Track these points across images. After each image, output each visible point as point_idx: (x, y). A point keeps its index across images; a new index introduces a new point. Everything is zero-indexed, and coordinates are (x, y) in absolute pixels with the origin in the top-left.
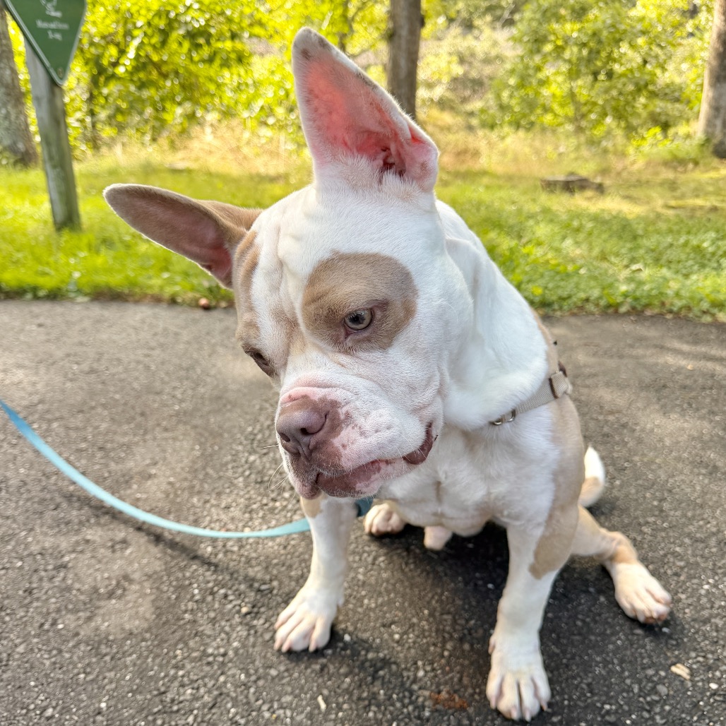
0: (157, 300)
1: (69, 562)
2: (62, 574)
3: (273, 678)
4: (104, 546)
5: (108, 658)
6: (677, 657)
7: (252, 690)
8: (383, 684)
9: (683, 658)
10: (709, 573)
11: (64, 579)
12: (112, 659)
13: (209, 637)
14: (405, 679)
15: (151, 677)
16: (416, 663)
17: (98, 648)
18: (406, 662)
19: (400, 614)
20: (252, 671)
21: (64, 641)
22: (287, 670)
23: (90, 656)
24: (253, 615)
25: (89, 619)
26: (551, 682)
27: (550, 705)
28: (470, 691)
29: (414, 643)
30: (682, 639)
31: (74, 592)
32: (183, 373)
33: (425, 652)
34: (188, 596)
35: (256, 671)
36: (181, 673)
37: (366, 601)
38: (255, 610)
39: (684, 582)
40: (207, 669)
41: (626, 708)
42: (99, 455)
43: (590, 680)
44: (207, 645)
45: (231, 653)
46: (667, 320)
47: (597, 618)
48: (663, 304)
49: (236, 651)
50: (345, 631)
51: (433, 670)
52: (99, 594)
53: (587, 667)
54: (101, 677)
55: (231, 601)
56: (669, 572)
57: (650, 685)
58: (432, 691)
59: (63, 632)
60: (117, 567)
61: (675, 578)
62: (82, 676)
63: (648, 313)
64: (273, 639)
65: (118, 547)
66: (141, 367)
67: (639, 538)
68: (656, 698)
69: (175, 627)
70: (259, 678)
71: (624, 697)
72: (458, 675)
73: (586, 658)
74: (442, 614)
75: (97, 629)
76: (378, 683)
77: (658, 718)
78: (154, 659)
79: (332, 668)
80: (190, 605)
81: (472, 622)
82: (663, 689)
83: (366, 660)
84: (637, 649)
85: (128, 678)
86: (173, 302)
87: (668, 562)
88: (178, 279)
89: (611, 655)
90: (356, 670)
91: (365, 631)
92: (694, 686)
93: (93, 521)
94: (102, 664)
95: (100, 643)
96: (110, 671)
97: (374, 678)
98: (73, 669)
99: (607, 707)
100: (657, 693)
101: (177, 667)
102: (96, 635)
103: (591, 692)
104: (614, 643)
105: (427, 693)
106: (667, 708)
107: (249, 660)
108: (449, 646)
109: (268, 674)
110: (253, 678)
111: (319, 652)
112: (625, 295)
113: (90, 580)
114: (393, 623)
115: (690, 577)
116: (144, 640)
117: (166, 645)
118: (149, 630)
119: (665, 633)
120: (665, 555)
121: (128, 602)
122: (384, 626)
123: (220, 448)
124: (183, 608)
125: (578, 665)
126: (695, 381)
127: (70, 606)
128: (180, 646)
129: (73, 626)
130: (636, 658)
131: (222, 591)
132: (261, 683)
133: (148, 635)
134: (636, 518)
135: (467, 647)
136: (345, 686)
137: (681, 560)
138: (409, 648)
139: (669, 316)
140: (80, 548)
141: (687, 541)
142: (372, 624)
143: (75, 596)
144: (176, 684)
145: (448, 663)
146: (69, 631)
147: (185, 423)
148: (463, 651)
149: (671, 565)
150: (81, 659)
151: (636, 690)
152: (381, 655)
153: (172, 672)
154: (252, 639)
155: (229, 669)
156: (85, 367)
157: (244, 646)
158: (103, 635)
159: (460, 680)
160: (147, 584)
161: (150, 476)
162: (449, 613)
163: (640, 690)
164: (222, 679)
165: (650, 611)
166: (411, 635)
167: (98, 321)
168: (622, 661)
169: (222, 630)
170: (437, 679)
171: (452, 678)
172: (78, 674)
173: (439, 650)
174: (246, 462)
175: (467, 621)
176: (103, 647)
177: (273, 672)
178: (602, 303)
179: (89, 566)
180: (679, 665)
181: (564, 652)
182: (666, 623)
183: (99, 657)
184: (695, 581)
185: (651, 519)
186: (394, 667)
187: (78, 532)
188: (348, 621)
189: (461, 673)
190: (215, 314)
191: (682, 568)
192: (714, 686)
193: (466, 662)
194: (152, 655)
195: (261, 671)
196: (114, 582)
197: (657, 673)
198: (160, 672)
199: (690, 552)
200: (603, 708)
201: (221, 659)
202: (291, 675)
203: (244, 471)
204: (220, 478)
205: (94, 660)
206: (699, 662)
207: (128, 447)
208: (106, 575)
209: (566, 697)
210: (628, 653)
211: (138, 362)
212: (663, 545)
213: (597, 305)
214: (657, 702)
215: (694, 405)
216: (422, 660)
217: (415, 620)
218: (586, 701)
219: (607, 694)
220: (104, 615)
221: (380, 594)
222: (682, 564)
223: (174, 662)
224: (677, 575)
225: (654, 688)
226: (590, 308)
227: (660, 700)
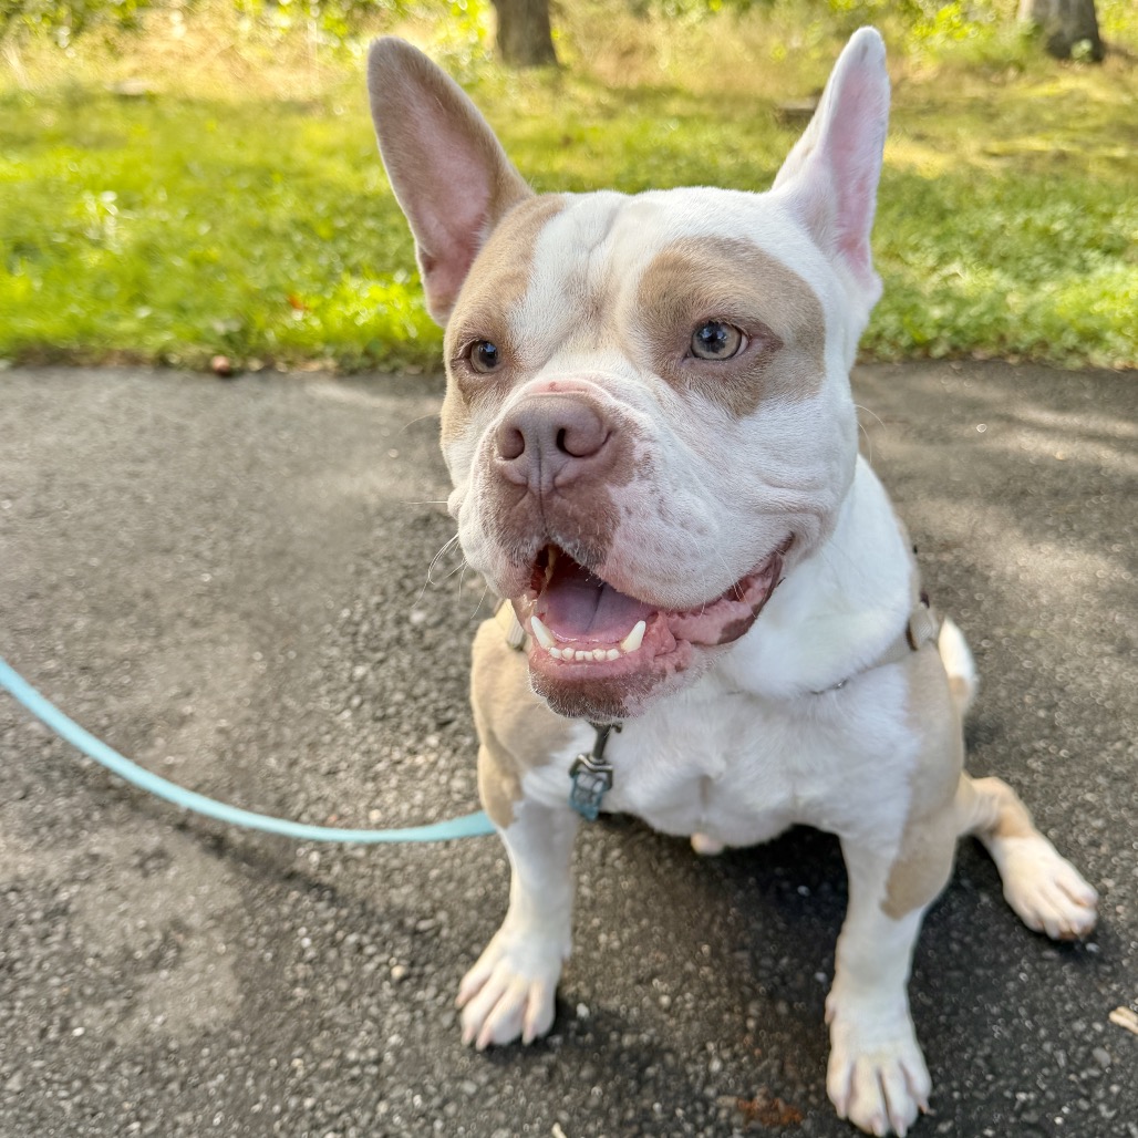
0: (133, 361)
1: (68, 902)
2: (61, 928)
3: (471, 1099)
4: (125, 865)
5: (174, 1086)
6: (1116, 994)
7: (438, 1125)
8: (656, 1091)
9: (1126, 997)
11: (67, 936)
12: (183, 1086)
13: (345, 1028)
14: (692, 1078)
15: (257, 1115)
16: (704, 1048)
17: (153, 1069)
18: (688, 1047)
19: (663, 957)
20: (431, 1089)
21: (91, 1060)
22: (491, 1082)
23: (141, 1085)
24: (414, 980)
25: (127, 1012)
28: (801, 1089)
29: (696, 1008)
30: (1119, 961)
31: (90, 961)
32: (205, 508)
33: (715, 1023)
34: (295, 953)
35: (439, 1086)
36: (309, 1103)
37: (603, 938)
38: (416, 970)
39: (1108, 858)
40: (352, 1090)
41: (1051, 1095)
42: (84, 682)
43: (987, 1050)
44: (344, 1045)
45: (388, 1057)
46: (1011, 367)
47: (982, 935)
48: (1002, 339)
49: (397, 1051)
50: (577, 999)
51: (735, 1056)
52: (136, 962)
53: (979, 1027)
54: (169, 1125)
55: (371, 957)
56: (1082, 840)
57: (1082, 1049)
58: (739, 1097)
59: (86, 1043)
60: (159, 904)
61: (1093, 851)
62: (135, 1126)
63: (979, 355)
64: (456, 1023)
65: (151, 864)
66: (125, 498)
67: (1026, 781)
68: (1095, 1072)
69: (283, 1015)
70: (446, 1102)
71: (1045, 1077)
72: (777, 1062)
73: (975, 1009)
74: (733, 950)
75: (145, 1031)
76: (648, 1091)
77: (1103, 1108)
78: (256, 1079)
79: (566, 1072)
80: (302, 971)
81: (785, 961)
82: (1102, 1055)
83: (621, 1050)
84: (1052, 986)
85: (217, 1121)
86: (162, 363)
87: (1077, 822)
88: (167, 317)
89: (1012, 1000)
90: (608, 1071)
91: (611, 995)
93: (97, 816)
94: (167, 1099)
95: (155, 1057)
96: (184, 1110)
97: (641, 1081)
98: (116, 1113)
99: (1022, 1096)
100: (1095, 1063)
101: (299, 1092)
102: (144, 1044)
103: (992, 1072)
104: (1016, 979)
105: (731, 1101)
106: (1114, 1088)
107: (423, 1068)
108: (753, 1009)
109: (459, 1092)
110: (436, 1101)
111: (540, 1044)
112: (940, 326)
113: (114, 935)
114: (654, 975)
115: (1117, 847)
116: (232, 1044)
117: (272, 1051)
118: (236, 1024)
119: (1091, 954)
120: (1071, 811)
121: (190, 973)
122: (639, 981)
123: (300, 655)
124: (289, 975)
125: (964, 1025)
126: (1072, 480)
127: (89, 991)
128: (298, 1051)
129: (100, 1029)
130: (1053, 1003)
131: (352, 938)
132: (451, 1109)
133: (237, 1035)
134: (1016, 744)
135: (782, 1008)
136: (594, 1102)
137: (1097, 816)
138: (689, 1020)
139: (1013, 360)
140: (83, 874)
141: (1101, 780)
142: (620, 980)
143: (93, 968)
144: (304, 1124)
145: (757, 1042)
146: (95, 1040)
147: (229, 609)
148: (778, 1016)
149: (1082, 826)
150: (126, 1092)
151: (1062, 1062)
152: (645, 1038)
153: (293, 1102)
154: (420, 1028)
155: (393, 1087)
156: (25, 503)
157: (409, 1042)
158: (158, 1043)
159: (782, 1070)
160: (217, 936)
161: (183, 720)
162: (743, 948)
163: (1069, 1059)
164: (382, 1108)
165: (1068, 922)
166: (688, 996)
167: (33, 409)
168: (1032, 1012)
169: (365, 1015)
170: (743, 1074)
171: (767, 1069)
172: (128, 1122)
173: (738, 1018)
174: (351, 679)
175: (776, 959)
176: (162, 1065)
177: (469, 1088)
178: (904, 341)
179: (108, 908)
180: (1121, 1009)
181: (939, 1003)
182: (1092, 936)
183: (159, 1085)
184: (1125, 853)
185: (1040, 744)
186: (669, 1058)
187: (74, 840)
188: (578, 978)
189: (780, 1057)
190: (242, 384)
191: (1101, 831)
193: (787, 1037)
194: (251, 1073)
195: (447, 1086)
196: (158, 936)
197: (1090, 1028)
198: (273, 1105)
199: (1108, 801)
200: (1015, 1100)
201: (373, 1070)
202: (499, 1091)
203: (350, 698)
204: (309, 714)
205: (150, 1092)
207: (133, 662)
208: (141, 923)
209: (955, 1084)
210: (1040, 994)
211: (121, 490)
212: (1064, 792)
213: (894, 344)
214: (1098, 1079)
215: (1075, 526)
216: (714, 1040)
217: (690, 966)
218: (987, 1088)
219: (1018, 1073)
220: (151, 1002)
221: (624, 922)
222: (1099, 823)
223: (292, 1082)
224: (1095, 844)
225: (1089, 1054)
226: (885, 349)
227: (1102, 1075)
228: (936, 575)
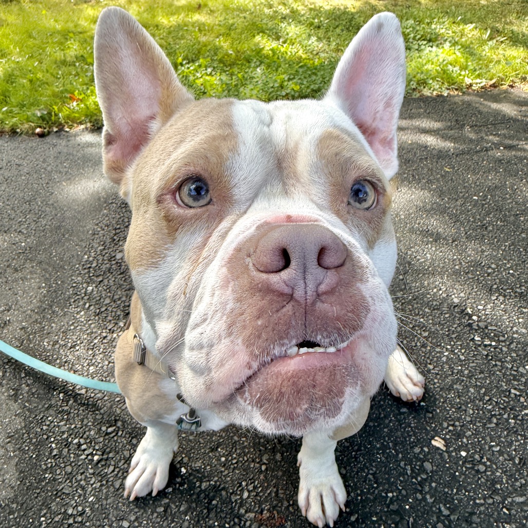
9: (439, 431)
14: (234, 504)
16: (241, 485)
18: (234, 486)
19: (223, 435)
24: (103, 463)
27: (347, 504)
28: (286, 504)
29: (238, 463)
33: (247, 470)
34: (47, 454)
38: (105, 456)
41: (404, 492)
44: (67, 506)
45: (88, 510)
49: (92, 506)
50: (181, 464)
51: (255, 487)
53: (371, 456)
55: (84, 450)
57: (419, 463)
58: (256, 512)
64: (122, 486)
68: (424, 476)
71: (401, 482)
72: (275, 489)
77: (428, 497)
79: (173, 508)
82: (428, 466)
83: (201, 491)
89: (387, 439)
90: (194, 505)
91: (197, 460)
92: (450, 456)
97: (210, 509)
99: (390, 495)
100: (424, 471)
103: (376, 483)
104: (388, 426)
105: (252, 515)
106: (434, 485)
108: (265, 459)
111: (162, 493)
114: (219, 446)
116: (11, 512)
117: (31, 514)
118: (14, 500)
119: (423, 408)
122: (212, 450)
123: (62, 283)
124: (43, 467)
125: (364, 455)
128: (44, 512)
130: (405, 438)
131: (76, 441)
135: (279, 457)
138: (234, 469)
142: (202, 452)
145: (266, 478)
148: (276, 462)
151: (409, 472)
152: (212, 483)
154: (104, 490)
157: (98, 500)
159: (277, 493)
163: (412, 470)
166: (234, 456)
168: (395, 445)
169: (79, 485)
170: (259, 498)
171: (270, 494)
173: (258, 466)
174: (85, 294)
180: (437, 438)
181: (353, 445)
186: (224, 493)
188: (182, 453)
189: (277, 486)
191: (427, 338)
192: (464, 454)
193: (280, 473)
197: (422, 450)
200: (387, 497)
201: (80, 519)
203: (85, 304)
206: (450, 431)
209: (359, 492)
210: (399, 433)
214: (425, 480)
216: (246, 480)
217: (236, 438)
218: (374, 492)
219: (388, 480)
225: (422, 466)
227: (427, 478)
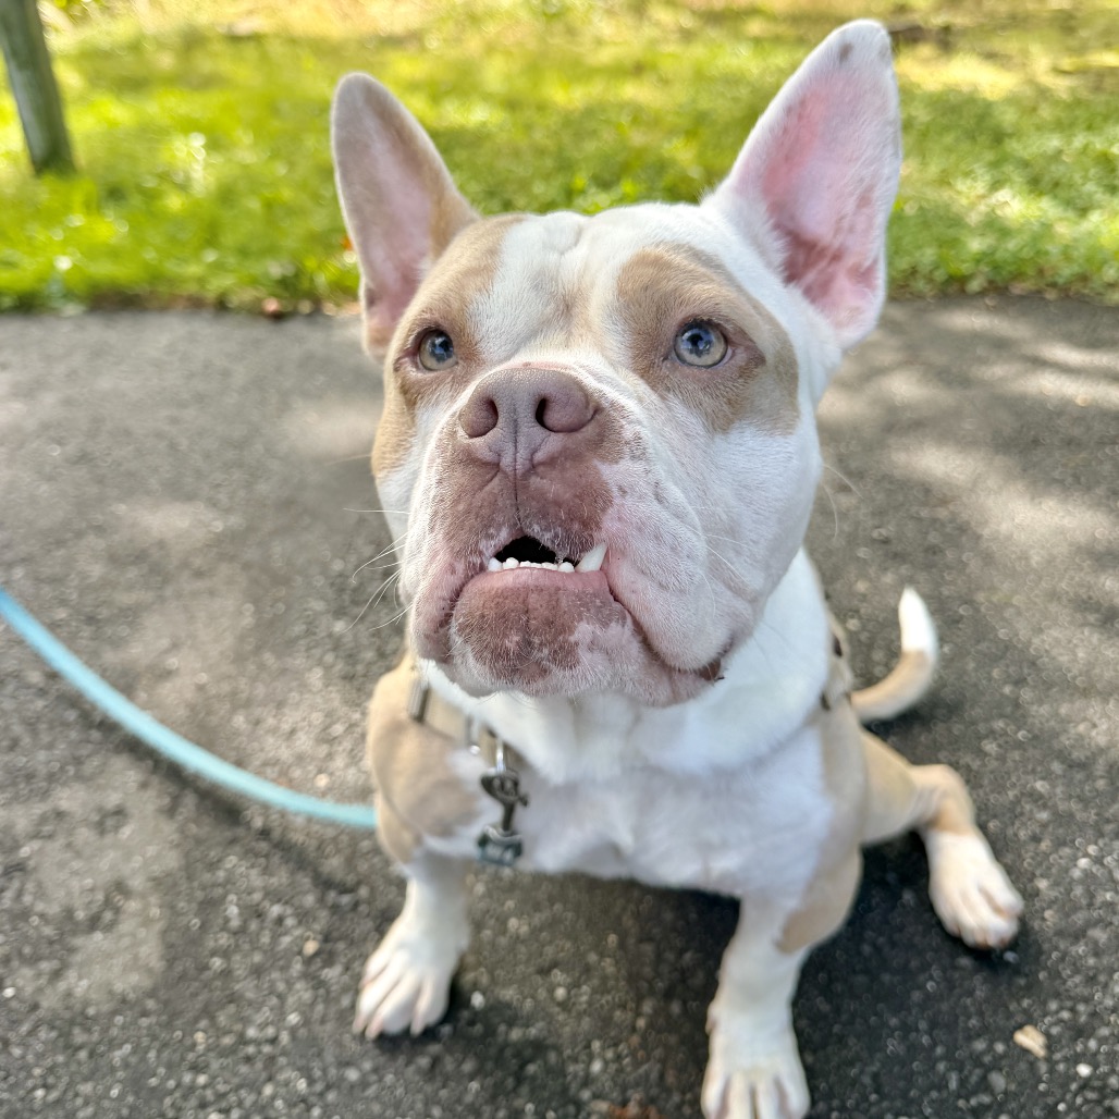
0: (196, 304)
1: (29, 858)
2: (16, 884)
3: (352, 1086)
4: (85, 822)
5: (83, 1055)
6: (1025, 1012)
7: (316, 1112)
8: (532, 1091)
9: (1035, 1015)
10: (1090, 832)
11: (20, 894)
12: (92, 1054)
13: (250, 1004)
14: (569, 1078)
15: (153, 1089)
16: (588, 1046)
17: (69, 1034)
18: (574, 1044)
19: (568, 945)
20: (317, 1073)
21: (14, 1022)
22: (375, 1070)
23: (54, 1052)
24: (324, 956)
25: (57, 975)
26: (811, 1075)
28: (676, 1098)
29: (590, 1003)
30: (1036, 974)
31: (35, 920)
32: (231, 455)
33: (606, 1022)
34: (220, 921)
35: (324, 1070)
36: (202, 1079)
37: (513, 923)
38: (329, 946)
39: (1047, 855)
40: (244, 1069)
42: (86, 631)
43: (874, 1068)
44: (246, 1021)
45: (285, 1037)
46: (1047, 303)
47: (897, 936)
48: (1041, 272)
49: (293, 1031)
50: (475, 987)
51: (618, 1058)
52: (77, 924)
53: (874, 1040)
54: (70, 1094)
55: (289, 930)
56: (1023, 834)
57: (978, 1072)
58: (612, 1101)
59: (14, 1004)
60: (107, 863)
61: (1031, 847)
62: (40, 1093)
63: (1018, 288)
65: (110, 822)
66: (162, 446)
67: (975, 765)
68: (986, 1099)
69: (197, 984)
70: (328, 1087)
71: (933, 1101)
72: (658, 1066)
73: (873, 1018)
74: (641, 941)
75: (69, 994)
76: (525, 1090)
78: (159, 1052)
79: (449, 1064)
80: (224, 940)
81: (688, 956)
82: (998, 1081)
83: (506, 1044)
84: (960, 997)
85: (115, 1092)
86: (221, 306)
87: (1022, 814)
88: (232, 260)
89: (914, 1012)
90: (489, 1065)
91: (507, 984)
92: (1052, 1071)
93: (71, 770)
94: (73, 1067)
95: (72, 1022)
96: (86, 1080)
97: (520, 1079)
98: (27, 1078)
100: (988, 1089)
101: (196, 1069)
102: (67, 1008)
103: (877, 1091)
104: (922, 987)
105: (604, 1106)
107: (315, 1049)
108: (647, 1007)
109: (342, 1079)
110: (319, 1087)
111: (430, 1033)
112: (979, 259)
113: (61, 893)
114: (555, 965)
115: (1059, 843)
116: (145, 1014)
117: (179, 1022)
118: (152, 993)
119: (1007, 964)
120: (1017, 801)
121: (121, 937)
122: (539, 972)
123: (289, 608)
124: (211, 944)
125: (858, 1037)
126: (1089, 428)
127: (27, 950)
128: (203, 1023)
129: (29, 990)
130: (957, 1017)
131: (276, 910)
132: (331, 1096)
133: (151, 1004)
134: (974, 723)
135: (676, 1008)
136: (469, 1098)
137: (1045, 807)
138: (580, 1016)
139: (1051, 295)
140: (47, 829)
141: (1057, 767)
142: (521, 968)
143: (36, 928)
144: (193, 1102)
145: (644, 1045)
146: (22, 1001)
147: (232, 558)
148: (669, 1016)
149: (1024, 819)
150: (40, 1056)
151: (953, 1084)
152: (533, 1032)
153: (187, 1078)
154: (320, 1008)
155: (282, 1068)
156: (72, 448)
157: (306, 1022)
158: (78, 1007)
159: (662, 1076)
160: (153, 900)
161: (168, 674)
162: (650, 939)
163: (963, 1082)
164: (268, 1090)
165: (985, 931)
166: (585, 988)
167: (98, 352)
168: (933, 1026)
169: (272, 991)
170: (623, 1076)
171: (647, 1074)
172: (34, 1088)
173: (630, 1015)
174: (329, 635)
175: (681, 952)
176: (77, 1031)
177: (352, 1075)
178: (940, 275)
179: (61, 865)
180: (1029, 1029)
181: (837, 1010)
182: (1014, 944)
183: (70, 1051)
184: (1066, 851)
185: (999, 724)
186: (552, 1057)
187: (45, 795)
188: (479, 964)
189: (663, 1061)
190: (294, 328)
191: (1044, 826)
192: (1084, 1070)
193: (674, 1039)
194: (156, 1044)
195: (333, 1072)
196: (100, 897)
197: (990, 1049)
198: (168, 1079)
199: (1059, 790)
201: (267, 1049)
202: (380, 1080)
204: (283, 671)
205: (60, 1059)
206: (1061, 1021)
207: (131, 615)
208: (89, 882)
209: (836, 1103)
210: (944, 1007)
211: (159, 435)
212: (1014, 779)
213: (930, 280)
214: (987, 1108)
215: (1083, 479)
216: (600, 1038)
217: (592, 957)
219: (904, 1095)
220: (82, 965)
221: (537, 907)
222: (1044, 816)
223: (191, 1056)
224: (1036, 839)
225: (984, 1078)
226: (920, 285)
227: (992, 1103)
228: (927, 533)
